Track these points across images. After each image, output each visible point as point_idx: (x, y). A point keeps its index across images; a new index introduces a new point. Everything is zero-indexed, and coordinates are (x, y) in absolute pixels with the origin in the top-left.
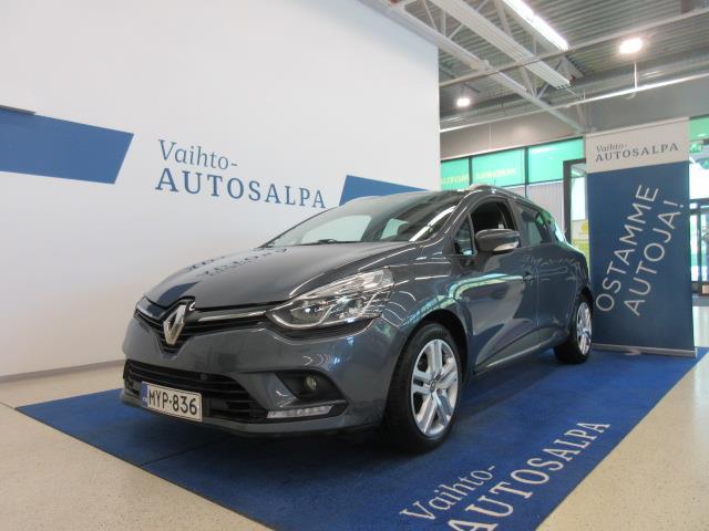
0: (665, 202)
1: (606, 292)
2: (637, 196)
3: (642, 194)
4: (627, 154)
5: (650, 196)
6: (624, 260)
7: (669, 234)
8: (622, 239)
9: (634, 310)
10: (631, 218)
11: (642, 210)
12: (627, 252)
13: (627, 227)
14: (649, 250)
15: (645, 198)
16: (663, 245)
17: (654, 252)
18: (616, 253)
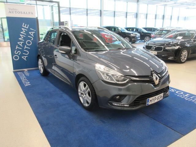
0: (31, 29)
1: (16, 54)
2: (23, 26)
3: (24, 26)
4: (19, 13)
5: (27, 26)
6: (21, 45)
7: (32, 38)
8: (20, 39)
9: (25, 59)
10: (22, 33)
11: (25, 30)
12: (22, 42)
13: (21, 35)
14: (27, 42)
15: (25, 27)
16: (31, 41)
17: (29, 43)
18: (18, 43)
